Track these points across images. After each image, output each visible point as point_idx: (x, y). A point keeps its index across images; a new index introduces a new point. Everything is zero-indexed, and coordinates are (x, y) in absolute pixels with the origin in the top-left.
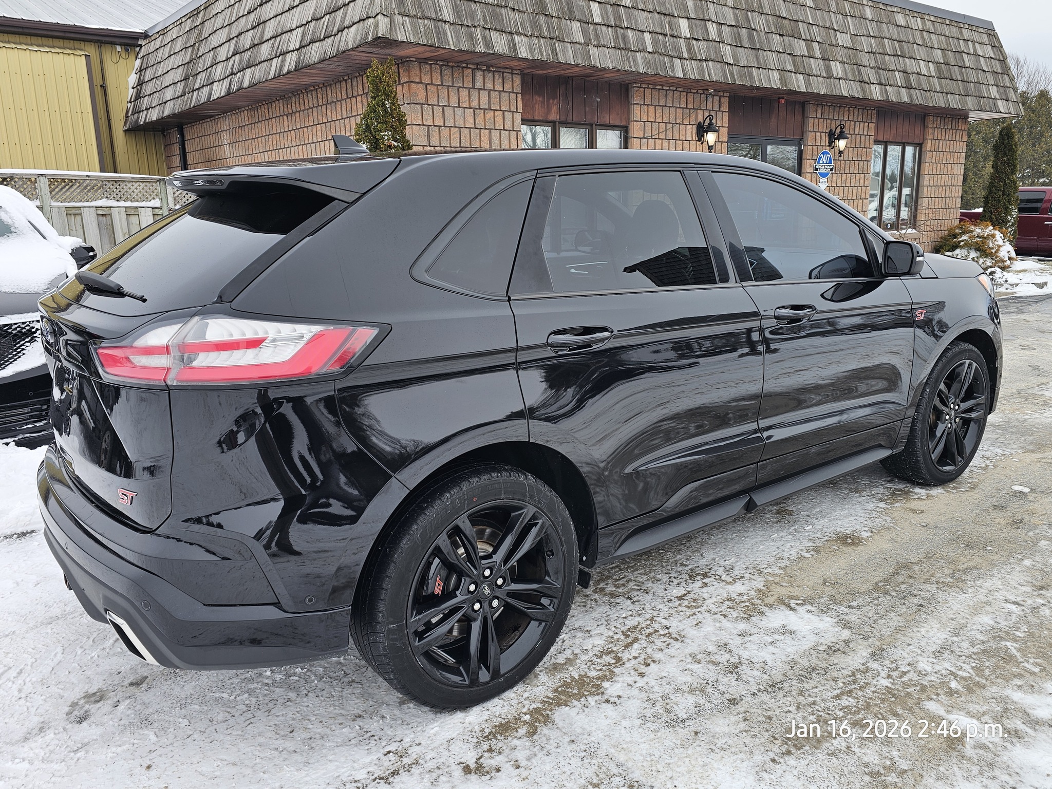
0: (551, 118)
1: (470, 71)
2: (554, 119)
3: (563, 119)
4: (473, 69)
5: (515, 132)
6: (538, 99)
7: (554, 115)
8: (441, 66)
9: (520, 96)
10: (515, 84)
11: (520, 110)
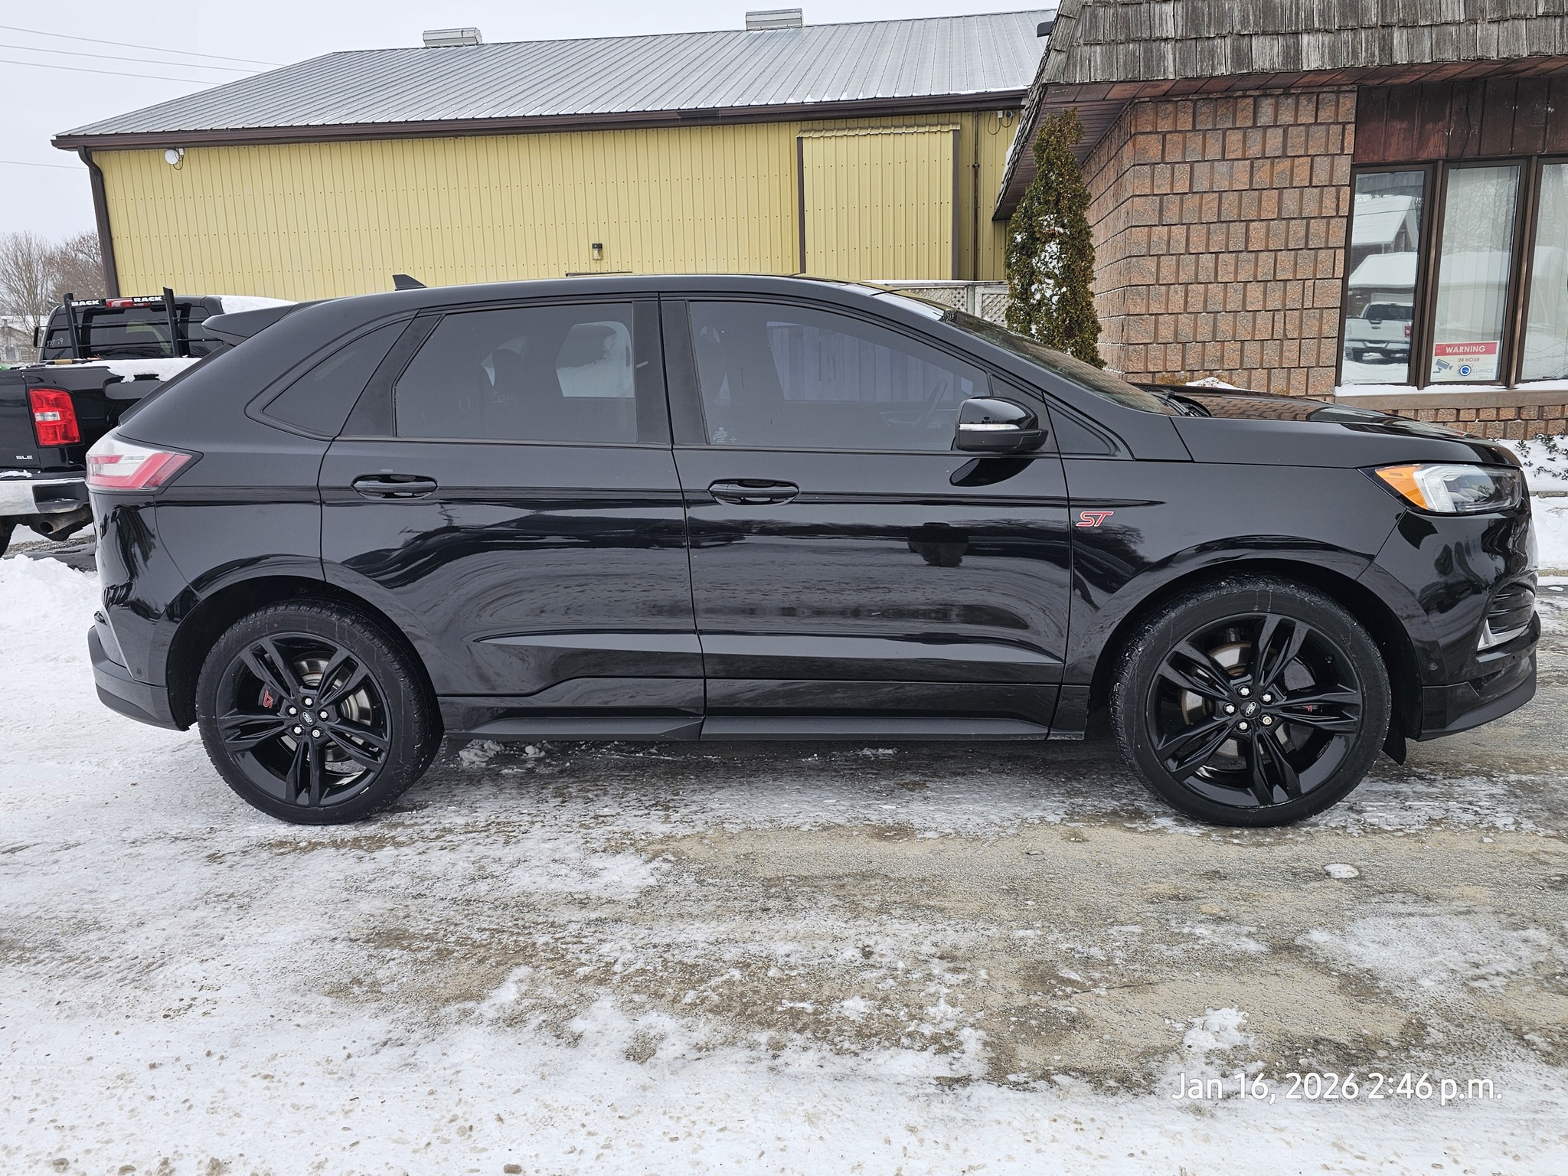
0: (1424, 155)
1: (1250, 101)
2: (1434, 156)
3: (1455, 153)
4: (1256, 99)
5: (1333, 189)
6: (1399, 125)
7: (1435, 149)
8: (1195, 102)
9: (1351, 128)
10: (1341, 110)
11: (1349, 149)
